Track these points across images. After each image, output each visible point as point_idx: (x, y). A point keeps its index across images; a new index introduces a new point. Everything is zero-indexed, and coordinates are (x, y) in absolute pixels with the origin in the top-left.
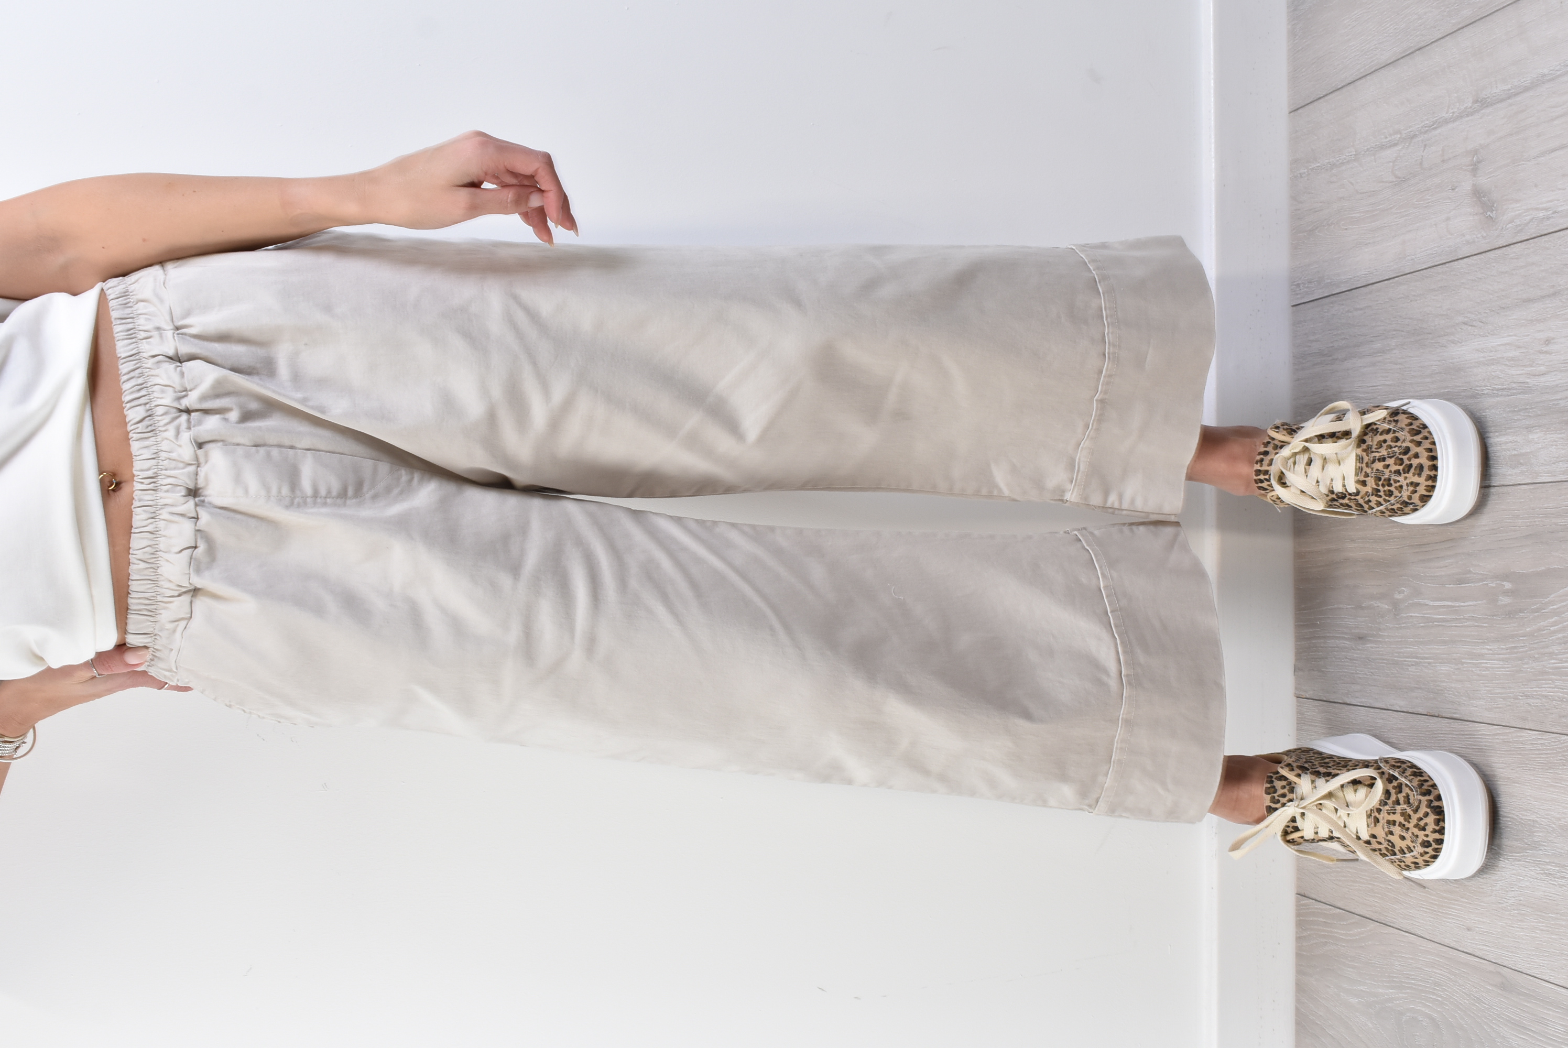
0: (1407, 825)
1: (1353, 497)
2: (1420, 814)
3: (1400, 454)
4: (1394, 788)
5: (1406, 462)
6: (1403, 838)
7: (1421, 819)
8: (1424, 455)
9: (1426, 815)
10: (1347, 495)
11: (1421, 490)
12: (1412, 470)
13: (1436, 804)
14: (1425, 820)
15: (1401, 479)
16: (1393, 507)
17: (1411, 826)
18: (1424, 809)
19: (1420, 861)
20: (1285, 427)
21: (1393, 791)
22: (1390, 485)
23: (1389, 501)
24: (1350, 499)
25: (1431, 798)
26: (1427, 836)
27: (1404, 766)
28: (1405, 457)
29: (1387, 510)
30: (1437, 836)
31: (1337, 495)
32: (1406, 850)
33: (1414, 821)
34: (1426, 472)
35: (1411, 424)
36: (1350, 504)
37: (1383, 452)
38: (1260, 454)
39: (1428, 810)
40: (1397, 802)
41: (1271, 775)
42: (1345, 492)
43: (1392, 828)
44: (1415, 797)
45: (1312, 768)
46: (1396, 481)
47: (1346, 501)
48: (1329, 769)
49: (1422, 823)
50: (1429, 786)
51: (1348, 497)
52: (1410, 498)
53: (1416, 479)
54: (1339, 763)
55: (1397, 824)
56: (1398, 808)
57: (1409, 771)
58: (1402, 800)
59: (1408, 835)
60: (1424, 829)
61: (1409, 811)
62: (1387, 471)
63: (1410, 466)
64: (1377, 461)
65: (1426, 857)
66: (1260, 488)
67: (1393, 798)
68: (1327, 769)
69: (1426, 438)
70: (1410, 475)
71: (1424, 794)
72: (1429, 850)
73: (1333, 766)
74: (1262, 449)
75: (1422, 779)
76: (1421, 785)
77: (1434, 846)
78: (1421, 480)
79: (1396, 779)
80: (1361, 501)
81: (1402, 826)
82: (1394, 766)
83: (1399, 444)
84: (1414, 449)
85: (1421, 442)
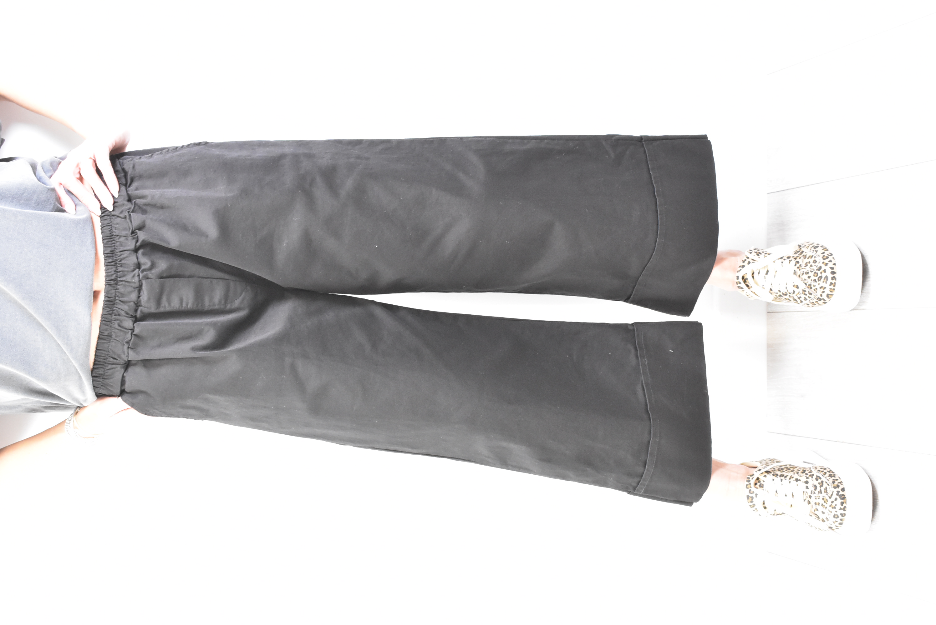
0: (826, 505)
1: (791, 295)
2: (833, 499)
3: (817, 270)
4: (819, 483)
5: (819, 275)
6: (823, 513)
7: (832, 502)
8: (829, 271)
9: (836, 499)
10: (788, 293)
11: (827, 291)
12: (822, 279)
13: (841, 493)
14: (835, 503)
15: (816, 284)
16: (813, 301)
17: (828, 506)
18: (835, 496)
19: (833, 526)
20: (756, 251)
21: (818, 486)
22: (811, 288)
23: (810, 297)
24: (790, 296)
25: (839, 489)
26: (836, 512)
27: (825, 471)
28: (819, 272)
29: (811, 303)
30: (842, 512)
31: (782, 293)
32: (825, 520)
33: (829, 503)
34: (830, 281)
35: (824, 253)
36: (790, 299)
37: (808, 269)
38: (740, 267)
39: (838, 497)
40: (820, 492)
41: (749, 476)
42: (787, 292)
43: (818, 507)
44: (830, 489)
45: (773, 472)
46: (814, 286)
47: (787, 297)
48: (783, 472)
49: (833, 505)
50: (839, 483)
51: (789, 294)
52: (821, 295)
53: (824, 285)
54: (790, 469)
55: (820, 504)
56: (821, 496)
57: (828, 474)
58: (823, 491)
59: (826, 511)
60: (835, 508)
61: (827, 497)
62: (809, 280)
63: (821, 277)
64: (804, 274)
65: (837, 524)
66: (739, 287)
67: (818, 489)
68: (782, 473)
69: (830, 261)
70: (821, 282)
71: (835, 488)
72: (838, 520)
73: (786, 470)
74: (742, 264)
75: (835, 479)
76: (833, 482)
77: (841, 517)
78: (827, 285)
79: (820, 478)
80: (796, 298)
81: (823, 506)
82: (819, 471)
83: (816, 264)
84: (824, 267)
85: (827, 264)
